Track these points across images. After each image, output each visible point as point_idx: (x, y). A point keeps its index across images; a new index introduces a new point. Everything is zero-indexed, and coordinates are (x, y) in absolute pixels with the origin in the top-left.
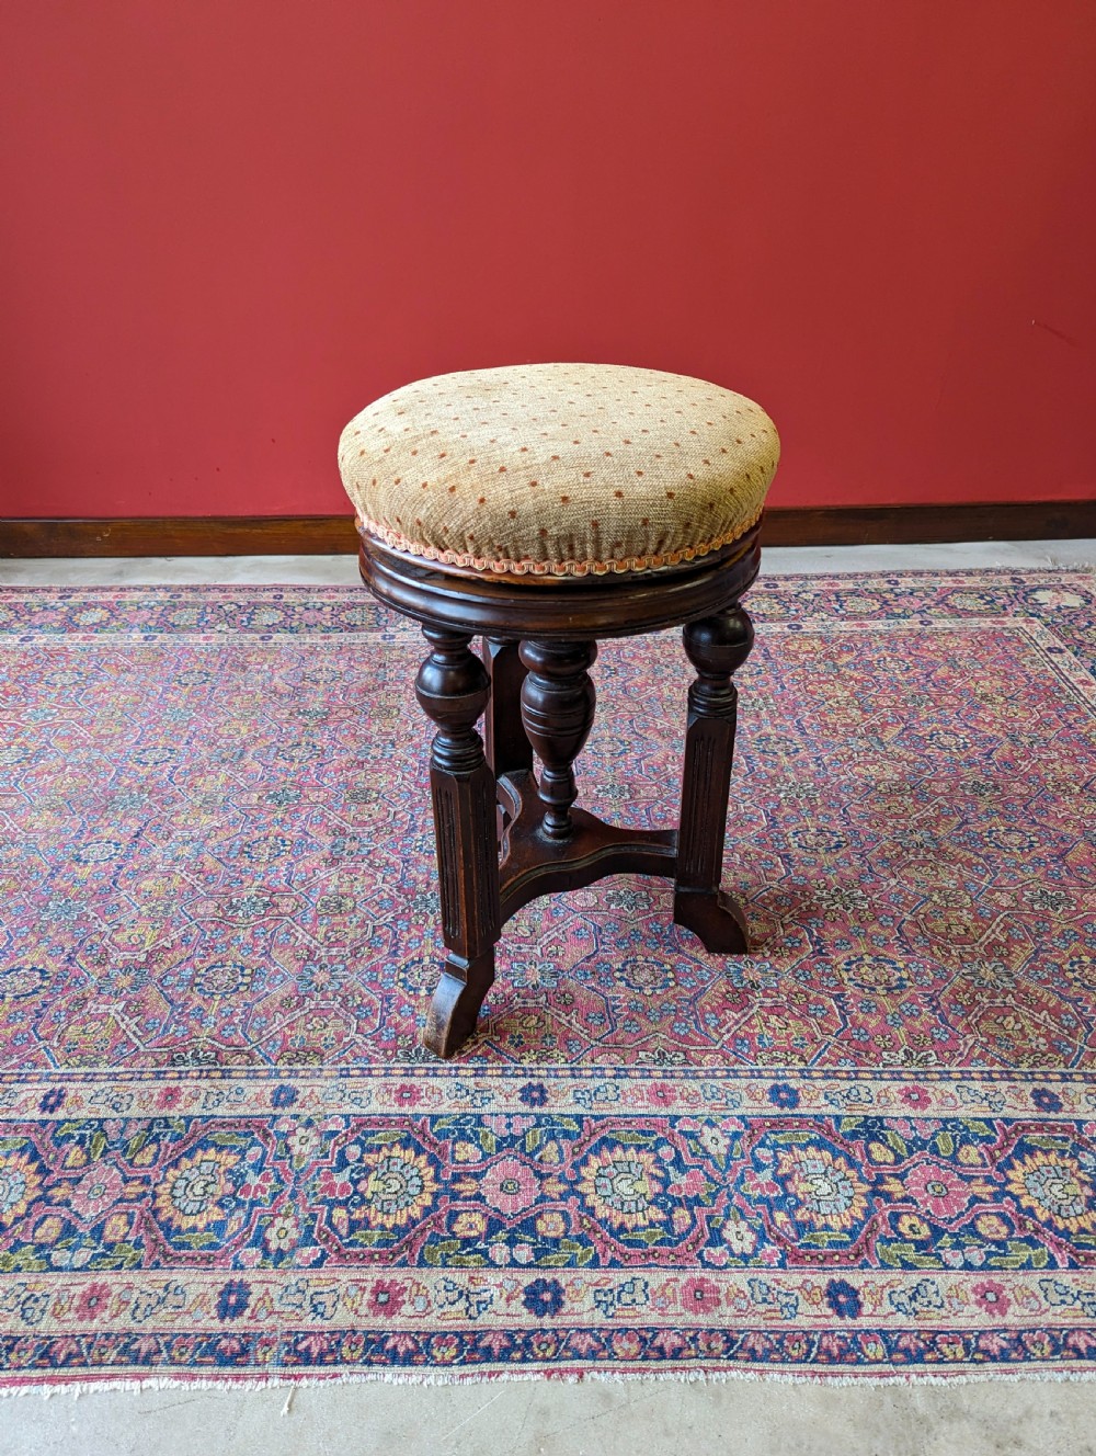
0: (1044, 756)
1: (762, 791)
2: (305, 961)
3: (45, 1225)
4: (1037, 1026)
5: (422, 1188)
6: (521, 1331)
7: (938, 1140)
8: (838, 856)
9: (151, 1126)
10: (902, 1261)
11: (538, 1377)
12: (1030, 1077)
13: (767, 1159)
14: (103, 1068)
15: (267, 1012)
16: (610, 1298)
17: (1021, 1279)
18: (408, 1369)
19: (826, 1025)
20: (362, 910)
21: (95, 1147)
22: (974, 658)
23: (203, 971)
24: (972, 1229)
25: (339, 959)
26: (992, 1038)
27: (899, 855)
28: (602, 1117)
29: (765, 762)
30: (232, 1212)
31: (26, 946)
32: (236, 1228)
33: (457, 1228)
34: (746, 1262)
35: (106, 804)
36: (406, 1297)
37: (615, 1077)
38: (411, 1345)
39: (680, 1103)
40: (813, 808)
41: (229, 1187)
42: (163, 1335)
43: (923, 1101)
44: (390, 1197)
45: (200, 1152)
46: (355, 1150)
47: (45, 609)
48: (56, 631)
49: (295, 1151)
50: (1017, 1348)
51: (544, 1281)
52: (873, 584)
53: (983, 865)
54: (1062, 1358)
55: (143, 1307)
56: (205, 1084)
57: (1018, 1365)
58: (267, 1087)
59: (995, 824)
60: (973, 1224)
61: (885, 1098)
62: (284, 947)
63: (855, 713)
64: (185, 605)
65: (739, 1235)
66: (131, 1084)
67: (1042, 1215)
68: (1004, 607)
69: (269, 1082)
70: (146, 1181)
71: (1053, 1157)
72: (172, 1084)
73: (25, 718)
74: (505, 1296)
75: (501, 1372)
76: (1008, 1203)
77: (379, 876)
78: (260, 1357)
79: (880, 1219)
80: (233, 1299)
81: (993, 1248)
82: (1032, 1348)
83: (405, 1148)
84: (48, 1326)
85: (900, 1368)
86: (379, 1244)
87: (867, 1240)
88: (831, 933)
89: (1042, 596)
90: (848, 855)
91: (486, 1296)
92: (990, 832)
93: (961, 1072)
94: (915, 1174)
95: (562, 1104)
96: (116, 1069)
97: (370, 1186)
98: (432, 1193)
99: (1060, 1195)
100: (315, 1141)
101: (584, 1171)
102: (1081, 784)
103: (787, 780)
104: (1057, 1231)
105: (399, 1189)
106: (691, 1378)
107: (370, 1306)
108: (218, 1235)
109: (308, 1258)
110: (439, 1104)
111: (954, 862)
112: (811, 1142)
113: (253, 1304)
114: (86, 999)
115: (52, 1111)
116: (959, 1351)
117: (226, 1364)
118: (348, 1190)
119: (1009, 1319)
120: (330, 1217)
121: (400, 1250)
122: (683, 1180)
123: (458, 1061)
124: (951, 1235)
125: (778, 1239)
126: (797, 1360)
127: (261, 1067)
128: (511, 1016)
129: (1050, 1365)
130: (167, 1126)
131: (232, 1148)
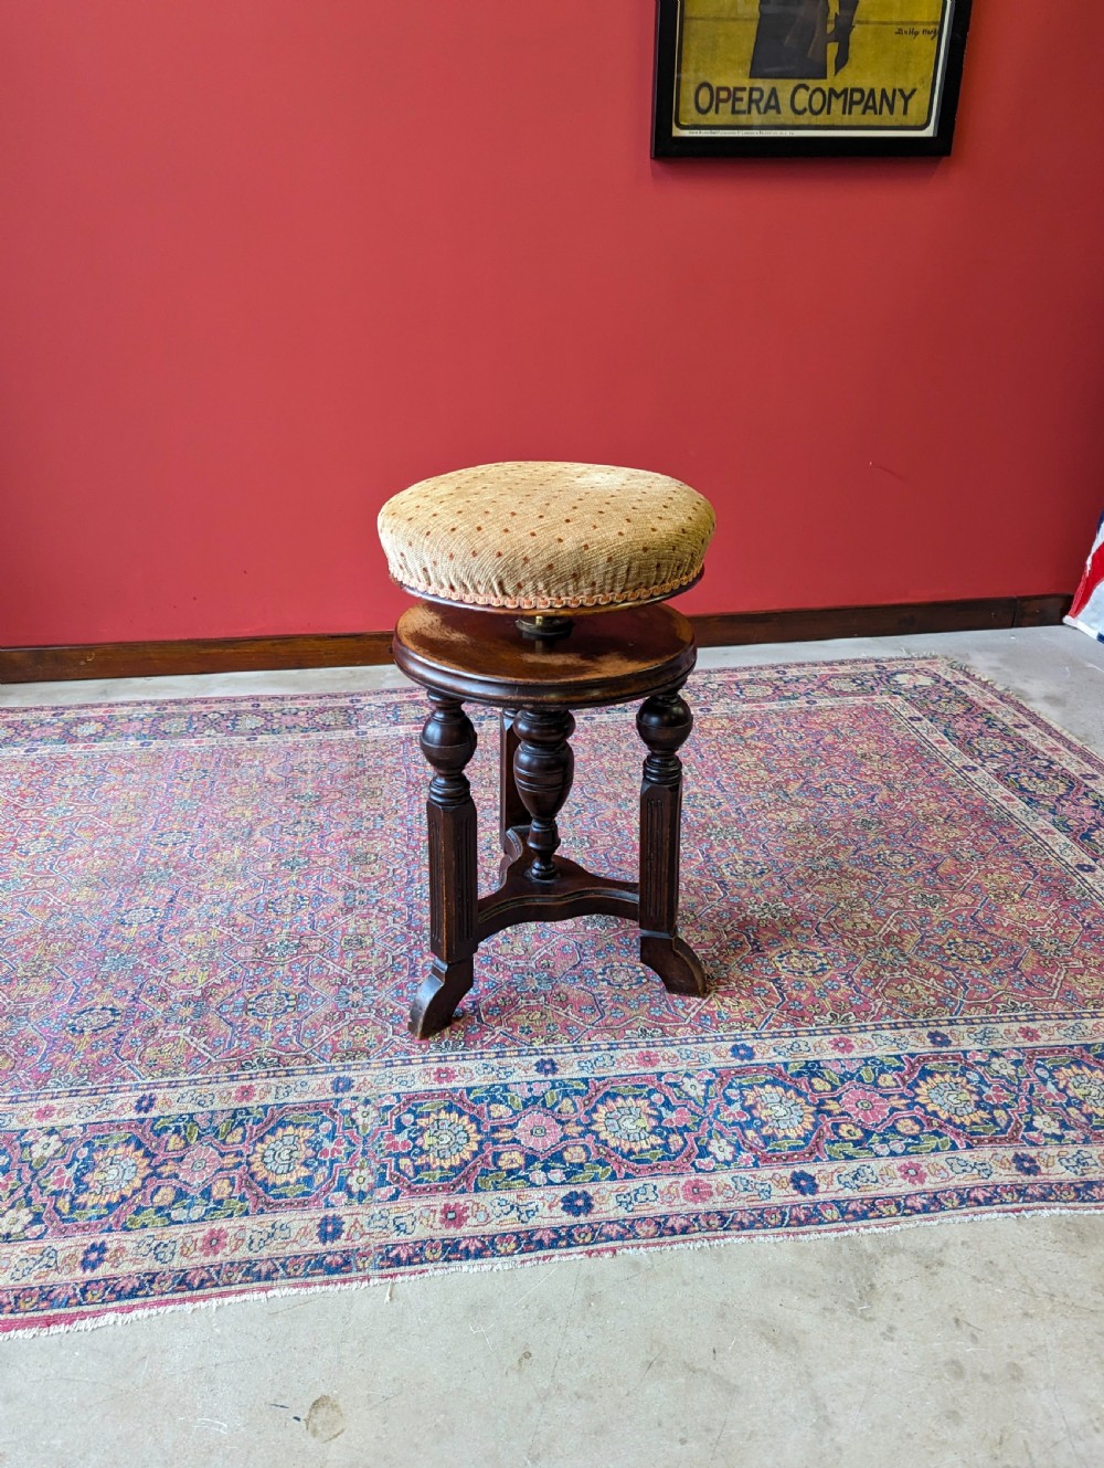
0: (914, 798)
1: (696, 836)
2: (339, 986)
3: (160, 1193)
4: (927, 989)
5: (468, 1140)
6: (563, 1227)
7: (863, 1073)
8: (762, 880)
9: (235, 1113)
10: (844, 1154)
11: (582, 1256)
12: (926, 1024)
13: (736, 1096)
14: (182, 1077)
15: (315, 1027)
16: (628, 1199)
17: (932, 1159)
18: (479, 1261)
19: (769, 1001)
20: (380, 946)
21: (190, 1134)
22: (853, 728)
23: (253, 999)
24: (893, 1129)
25: (368, 982)
26: (895, 1000)
27: (810, 877)
28: (604, 1078)
29: (695, 813)
30: (316, 1169)
31: (94, 992)
32: (322, 1180)
33: (500, 1163)
34: (729, 1165)
35: (138, 878)
36: (469, 1213)
37: (609, 1049)
38: (479, 1245)
39: (663, 1063)
40: (738, 846)
41: (310, 1152)
42: (277, 1259)
43: (848, 1047)
44: (443, 1147)
45: (280, 1129)
46: (410, 1117)
47: (42, 725)
48: (57, 742)
49: (360, 1121)
50: (935, 1203)
51: (576, 1193)
52: (765, 674)
53: (876, 879)
54: (968, 1207)
55: (256, 1241)
56: (273, 1081)
57: (936, 1214)
58: (327, 1079)
59: (883, 849)
60: (894, 1126)
61: (820, 1047)
62: (319, 976)
63: (763, 773)
64: (171, 716)
65: (721, 1149)
66: (209, 1086)
67: (944, 1116)
68: (873, 688)
69: (327, 1076)
70: (239, 1154)
71: (947, 1077)
72: (247, 1083)
73: (45, 815)
74: (547, 1205)
75: (553, 1256)
76: (919, 1110)
77: (390, 918)
78: (361, 1266)
79: (825, 1129)
80: (330, 1229)
81: (910, 1141)
82: (946, 1202)
83: (450, 1112)
84: (178, 1263)
85: (850, 1224)
86: (441, 1179)
87: (817, 1143)
88: (764, 936)
89: (900, 678)
90: (771, 879)
91: (533, 1206)
92: (879, 855)
93: (875, 1025)
94: (848, 1097)
95: (570, 1071)
96: (194, 1077)
97: (426, 1141)
98: (477, 1142)
99: (955, 1101)
100: (375, 1114)
101: (595, 1116)
102: (944, 816)
103: (715, 827)
104: (955, 1125)
105: (450, 1141)
106: (698, 1245)
107: (442, 1221)
108: (308, 1186)
109: (385, 1195)
110: (472, 1079)
111: (853, 878)
112: (767, 1082)
113: (347, 1230)
114: (156, 1028)
115: (146, 1111)
116: (893, 1209)
117: (333, 1273)
118: (409, 1145)
119: (927, 1186)
120: (397, 1165)
121: (459, 1183)
122: (673, 1115)
123: (482, 1047)
124: (879, 1135)
125: (751, 1148)
126: (775, 1226)
127: (319, 1065)
128: (519, 1013)
129: (959, 1212)
130: (248, 1113)
131: (306, 1125)
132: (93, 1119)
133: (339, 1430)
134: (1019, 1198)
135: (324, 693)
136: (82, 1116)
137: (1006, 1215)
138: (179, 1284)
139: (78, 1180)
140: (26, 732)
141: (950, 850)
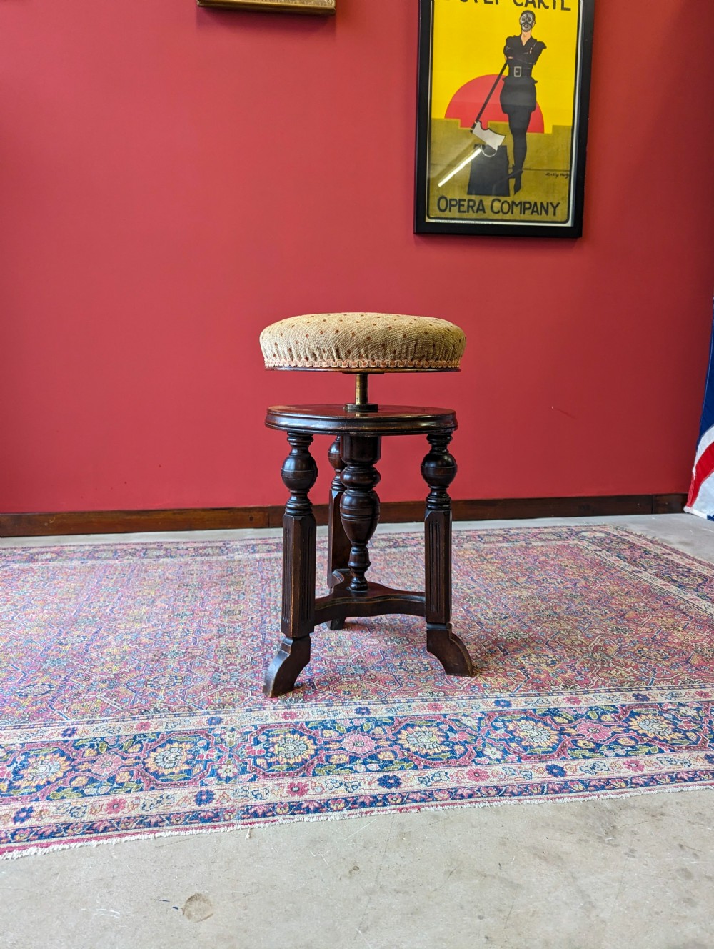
0: (603, 584)
2: (213, 672)
3: (77, 779)
5: (307, 748)
6: (379, 794)
7: (589, 714)
8: (506, 621)
9: (135, 737)
10: (583, 756)
11: (394, 811)
12: (630, 690)
13: (500, 725)
14: (97, 718)
15: (196, 692)
16: (427, 780)
17: (647, 758)
18: (317, 814)
19: (518, 679)
20: (242, 653)
21: (101, 748)
22: (557, 555)
23: (151, 679)
24: (616, 743)
25: (234, 670)
26: (606, 678)
27: (539, 619)
28: (405, 717)
30: (194, 766)
31: (37, 677)
32: (198, 771)
33: (331, 761)
34: (500, 762)
35: (73, 623)
36: (309, 787)
37: (407, 702)
38: (317, 805)
39: (446, 709)
40: (488, 606)
41: (190, 756)
42: (164, 814)
43: (579, 702)
44: (289, 752)
45: (168, 745)
46: (265, 737)
47: (15, 555)
48: (22, 562)
49: (228, 739)
50: (653, 780)
51: (388, 776)
52: (497, 532)
53: (583, 621)
54: (677, 783)
55: (148, 805)
56: (164, 720)
57: (655, 787)
58: (205, 719)
59: (585, 607)
61: (557, 702)
62: (199, 667)
63: (500, 574)
64: (103, 550)
65: (493, 753)
66: (117, 723)
67: (651, 736)
68: (567, 538)
69: (204, 716)
70: (137, 758)
71: (650, 716)
72: (144, 721)
74: (367, 783)
75: (372, 812)
76: (631, 733)
77: (249, 640)
78: (227, 817)
79: (567, 742)
80: (204, 797)
81: (629, 749)
82: (660, 780)
83: (293, 734)
84: (88, 818)
85: (593, 793)
86: (287, 770)
87: (562, 750)
88: (511, 647)
89: (585, 534)
90: (512, 621)
91: (357, 783)
92: (584, 610)
93: (594, 690)
94: (581, 726)
95: (380, 712)
96: (106, 718)
97: (276, 749)
98: (314, 749)
99: (657, 728)
100: (239, 736)
101: (399, 736)
102: (625, 592)
103: (471, 597)
104: (660, 740)
105: (293, 749)
106: (481, 805)
107: (288, 792)
108: (188, 775)
109: (246, 779)
110: (309, 717)
111: (569, 620)
112: (522, 718)
114: (80, 693)
115: (70, 736)
116: (623, 784)
117: (206, 822)
118: (264, 752)
119: (645, 772)
120: (255, 763)
121: (301, 771)
122: (456, 736)
123: (316, 701)
124: (606, 746)
125: (515, 752)
126: (538, 794)
127: (198, 711)
128: (342, 684)
129: (670, 785)
130: (145, 736)
131: (188, 742)
132: (30, 740)
133: (209, 914)
135: (206, 540)
136: (22, 739)
137: (705, 787)
138: (88, 829)
139: (15, 773)
140: (4, 558)
141: (630, 607)
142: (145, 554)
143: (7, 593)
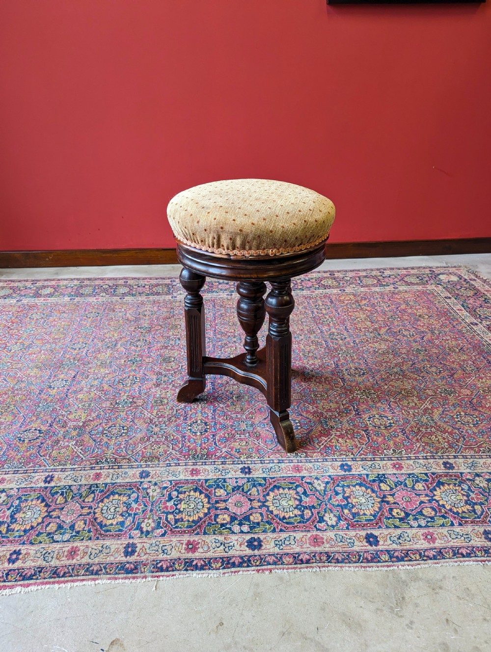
0: (444, 338)
1: (332, 354)
2: (149, 423)
3: (50, 525)
4: (444, 439)
5: (203, 507)
6: (246, 556)
7: (407, 482)
8: (364, 378)
9: (91, 487)
10: (394, 525)
11: (254, 572)
12: (442, 457)
13: (340, 491)
14: (69, 466)
15: (135, 444)
16: (280, 543)
17: (440, 530)
18: (202, 572)
19: (361, 441)
20: (171, 404)
21: (68, 496)
22: (416, 302)
23: (107, 429)
24: (421, 513)
25: (163, 422)
26: (427, 444)
27: (388, 377)
28: (274, 478)
29: (333, 343)
30: (127, 518)
31: (32, 421)
32: (129, 524)
33: (218, 520)
34: (334, 528)
35: (60, 365)
36: (200, 546)
37: (278, 463)
38: (203, 563)
39: (305, 472)
40: (353, 360)
41: (125, 509)
42: (102, 564)
43: (400, 468)
44: (190, 510)
45: (112, 496)
46: (175, 493)
47: (26, 288)
48: (32, 297)
49: (151, 494)
50: (440, 554)
51: (254, 538)
52: (374, 273)
53: (421, 380)
54: (457, 557)
55: (93, 554)
56: (111, 471)
57: (440, 561)
58: (137, 472)
59: (426, 364)
60: (421, 511)
61: (385, 467)
62: (140, 418)
63: (369, 323)
64: (86, 286)
65: (331, 519)
66: (81, 472)
67: (448, 507)
68: (427, 281)
69: (138, 469)
70: (90, 508)
71: (451, 486)
72: (98, 471)
73: (22, 332)
74: (239, 544)
75: (239, 571)
76: (434, 503)
78: (143, 570)
79: (385, 511)
80: (130, 550)
81: (429, 520)
82: (445, 554)
83: (195, 492)
84: (54, 563)
85: (395, 564)
86: (187, 527)
87: (380, 518)
88: (362, 407)
89: (442, 277)
90: (368, 377)
91: (232, 544)
92: (424, 367)
93: (415, 457)
94: (398, 494)
95: (258, 473)
96: (74, 467)
97: (182, 506)
99: (455, 500)
100: (158, 491)
101: (268, 498)
102: (459, 348)
103: (342, 350)
104: (454, 513)
105: (194, 507)
106: (314, 570)
107: (185, 550)
108: (122, 527)
109: (159, 533)
110: (208, 475)
111: (410, 379)
112: (357, 484)
113: (138, 551)
114: (59, 440)
115: (49, 483)
116: (417, 557)
117: (129, 573)
118: (173, 508)
119: (436, 545)
120: (167, 518)
121: (196, 529)
122: (308, 499)
123: (215, 459)
124: (413, 516)
125: (346, 519)
126: (355, 562)
127: (134, 464)
128: (235, 442)
129: (452, 560)
130: (97, 487)
131: (125, 494)
132: (23, 486)
134: (485, 555)
135: (159, 277)
136: (18, 484)
137: (477, 563)
138: (53, 574)
139: (12, 517)
140: (18, 292)
141: (460, 366)
142: (114, 291)
143: (19, 331)
